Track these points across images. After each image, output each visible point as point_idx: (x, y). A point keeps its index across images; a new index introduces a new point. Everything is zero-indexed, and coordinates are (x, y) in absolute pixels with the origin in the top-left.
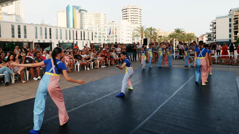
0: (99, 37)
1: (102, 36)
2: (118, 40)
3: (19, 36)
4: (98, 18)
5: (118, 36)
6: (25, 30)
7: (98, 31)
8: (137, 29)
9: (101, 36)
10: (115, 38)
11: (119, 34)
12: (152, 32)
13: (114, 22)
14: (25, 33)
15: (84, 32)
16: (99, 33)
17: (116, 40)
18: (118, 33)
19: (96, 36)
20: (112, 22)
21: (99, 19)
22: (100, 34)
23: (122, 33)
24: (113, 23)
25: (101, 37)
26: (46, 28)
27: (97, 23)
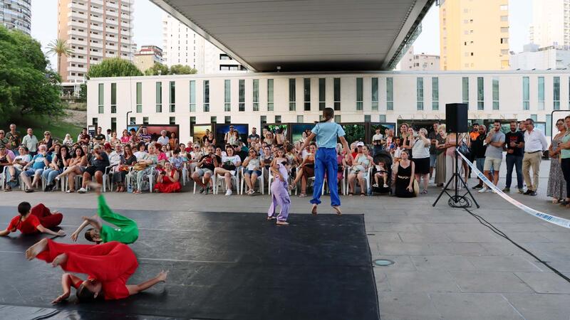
14: (496, 96)
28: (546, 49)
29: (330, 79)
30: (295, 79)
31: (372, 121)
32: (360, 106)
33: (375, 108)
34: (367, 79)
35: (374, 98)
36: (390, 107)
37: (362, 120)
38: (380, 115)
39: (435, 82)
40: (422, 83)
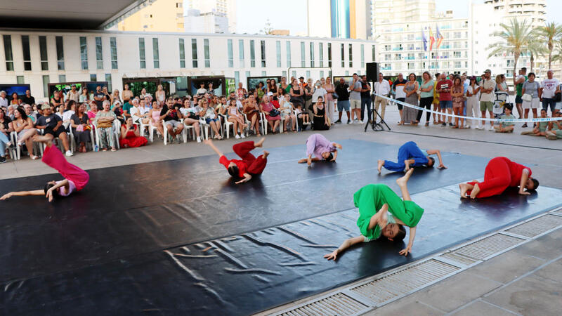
0: (409, 58)
1: (416, 55)
2: (463, 63)
3: (195, 64)
4: (412, 4)
5: (463, 53)
6: (207, 48)
7: (406, 40)
8: (503, 33)
9: (413, 55)
10: (452, 58)
11: (466, 46)
12: (554, 38)
13: (451, 12)
15: (351, 45)
16: (409, 45)
17: (458, 64)
18: (463, 43)
19: (400, 55)
20: (448, 12)
21: (414, 7)
22: (411, 49)
23: (477, 43)
24: (450, 15)
25: (413, 58)
26: (252, 42)
27: (409, 17)
28: (207, 14)
29: (51, 37)
30: (10, 36)
31: (98, 81)
32: (85, 66)
33: (100, 67)
34: (91, 38)
35: (100, 57)
36: (115, 65)
37: (88, 79)
38: (106, 75)
39: (155, 41)
40: (144, 43)
